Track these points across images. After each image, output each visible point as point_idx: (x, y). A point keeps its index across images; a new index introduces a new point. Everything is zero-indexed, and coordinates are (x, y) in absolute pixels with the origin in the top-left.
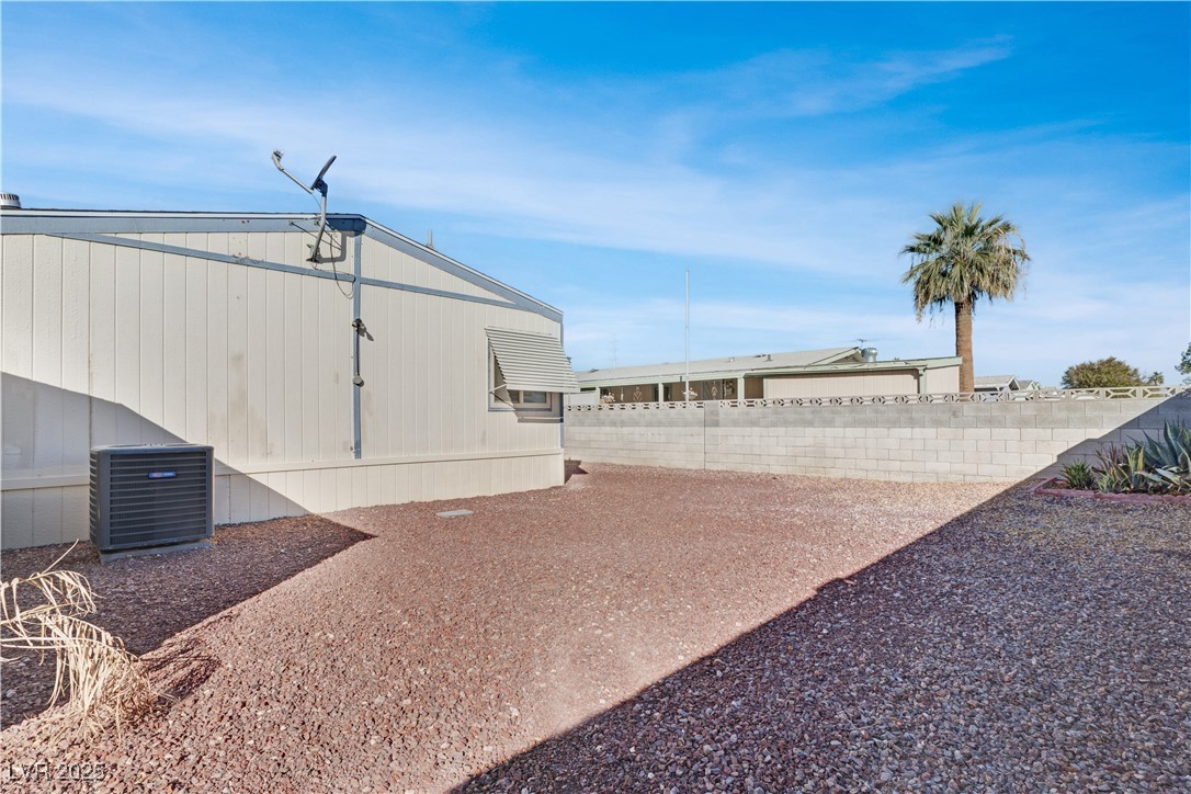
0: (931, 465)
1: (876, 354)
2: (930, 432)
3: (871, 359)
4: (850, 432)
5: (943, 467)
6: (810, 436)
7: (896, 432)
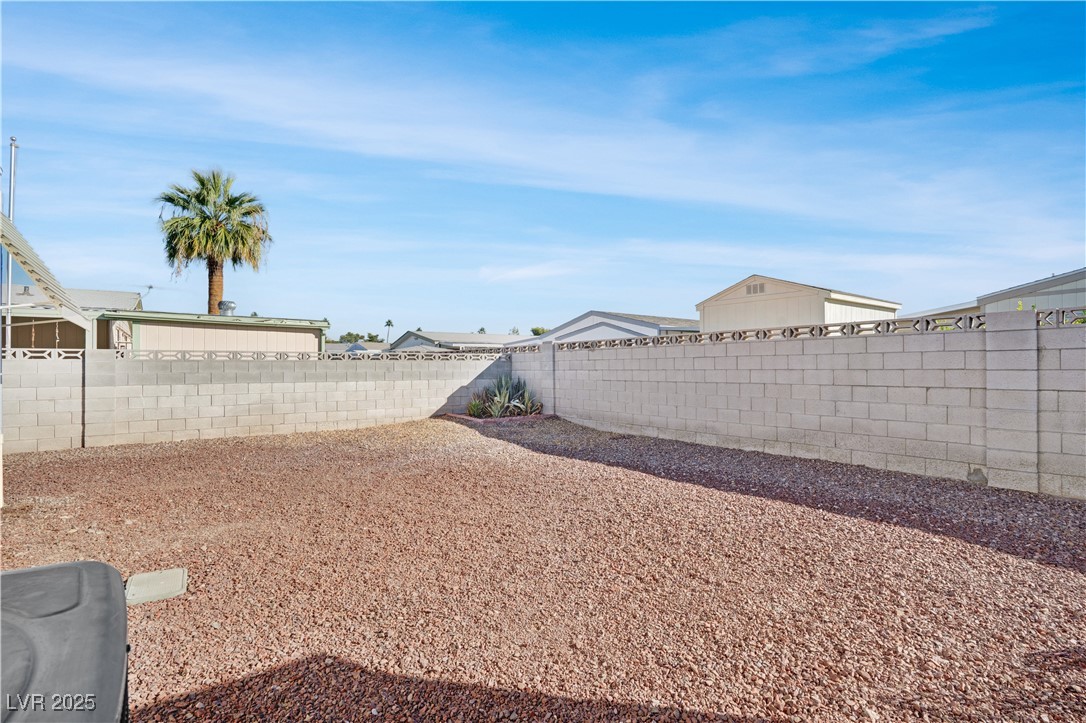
0: (372, 412)
1: (234, 308)
2: (370, 384)
3: (229, 313)
4: (301, 387)
5: (380, 412)
6: (256, 391)
7: (342, 384)
